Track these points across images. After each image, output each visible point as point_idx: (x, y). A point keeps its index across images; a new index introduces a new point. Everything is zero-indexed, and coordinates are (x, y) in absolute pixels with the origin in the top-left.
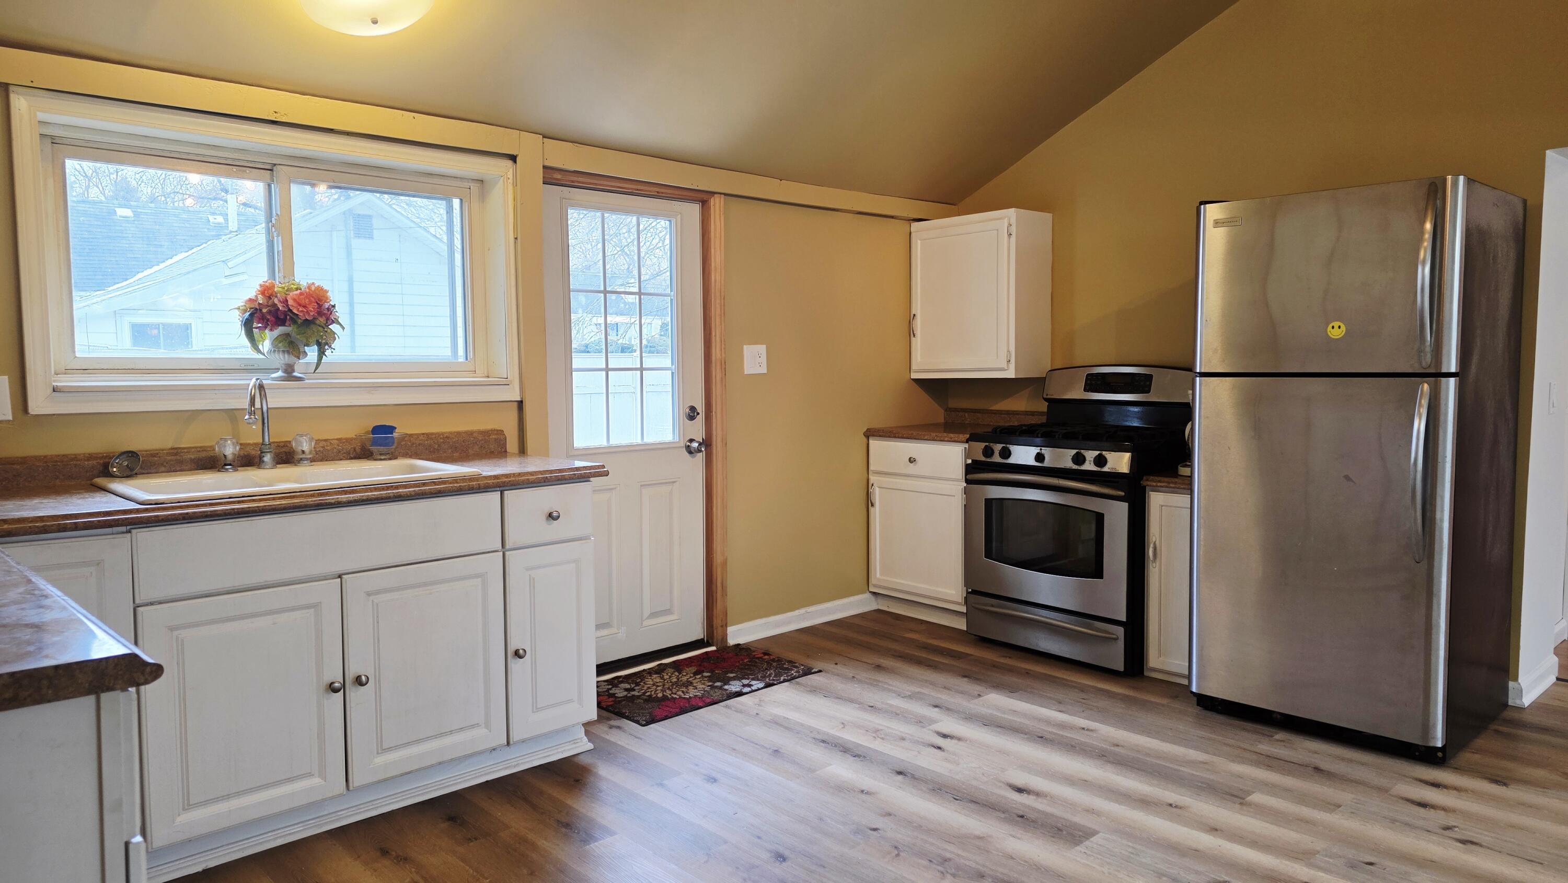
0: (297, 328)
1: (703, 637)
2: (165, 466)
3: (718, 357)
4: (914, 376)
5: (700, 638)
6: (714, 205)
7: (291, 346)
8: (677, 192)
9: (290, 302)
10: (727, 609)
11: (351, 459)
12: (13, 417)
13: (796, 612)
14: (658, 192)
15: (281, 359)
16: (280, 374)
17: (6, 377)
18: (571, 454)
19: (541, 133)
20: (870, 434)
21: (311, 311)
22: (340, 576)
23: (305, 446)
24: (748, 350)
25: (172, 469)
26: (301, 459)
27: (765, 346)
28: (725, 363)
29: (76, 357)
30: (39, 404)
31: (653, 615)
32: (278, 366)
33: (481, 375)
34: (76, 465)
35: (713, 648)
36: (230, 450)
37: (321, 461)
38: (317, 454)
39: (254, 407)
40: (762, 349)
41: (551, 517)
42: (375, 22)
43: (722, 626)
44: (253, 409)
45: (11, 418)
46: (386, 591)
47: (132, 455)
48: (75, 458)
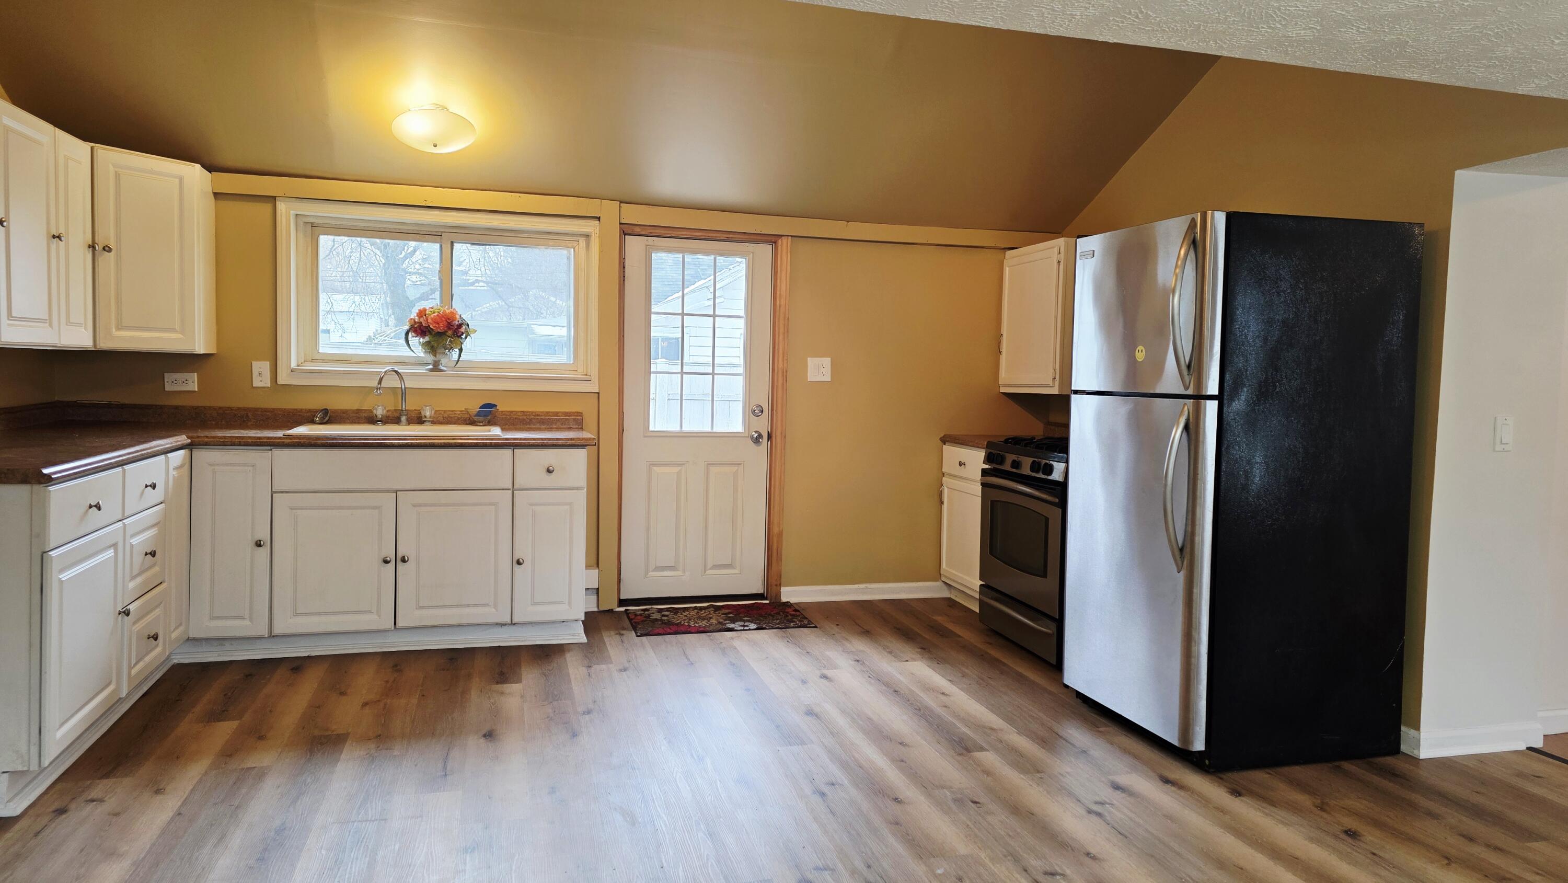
0: (433, 337)
1: (763, 592)
2: (349, 420)
3: (780, 367)
4: (1003, 390)
5: (759, 592)
6: (781, 245)
7: (431, 348)
8: (746, 237)
9: (430, 321)
10: (781, 572)
11: (467, 424)
12: (271, 385)
13: (856, 586)
14: (727, 237)
15: (430, 358)
16: (431, 367)
17: (268, 362)
18: (647, 435)
19: (618, 200)
20: (945, 440)
21: (441, 327)
22: (396, 492)
23: (428, 413)
24: (812, 362)
25: (354, 421)
26: (425, 421)
27: (830, 359)
28: (787, 372)
29: (319, 352)
30: (283, 379)
31: (716, 567)
32: (430, 362)
33: (581, 374)
34: (299, 415)
35: (767, 602)
36: (380, 412)
37: (447, 424)
38: (444, 419)
39: (380, 385)
40: (827, 361)
41: (549, 471)
42: (435, 146)
43: (776, 585)
44: (379, 386)
45: (269, 386)
46: (426, 505)
47: (325, 411)
48: (301, 410)
